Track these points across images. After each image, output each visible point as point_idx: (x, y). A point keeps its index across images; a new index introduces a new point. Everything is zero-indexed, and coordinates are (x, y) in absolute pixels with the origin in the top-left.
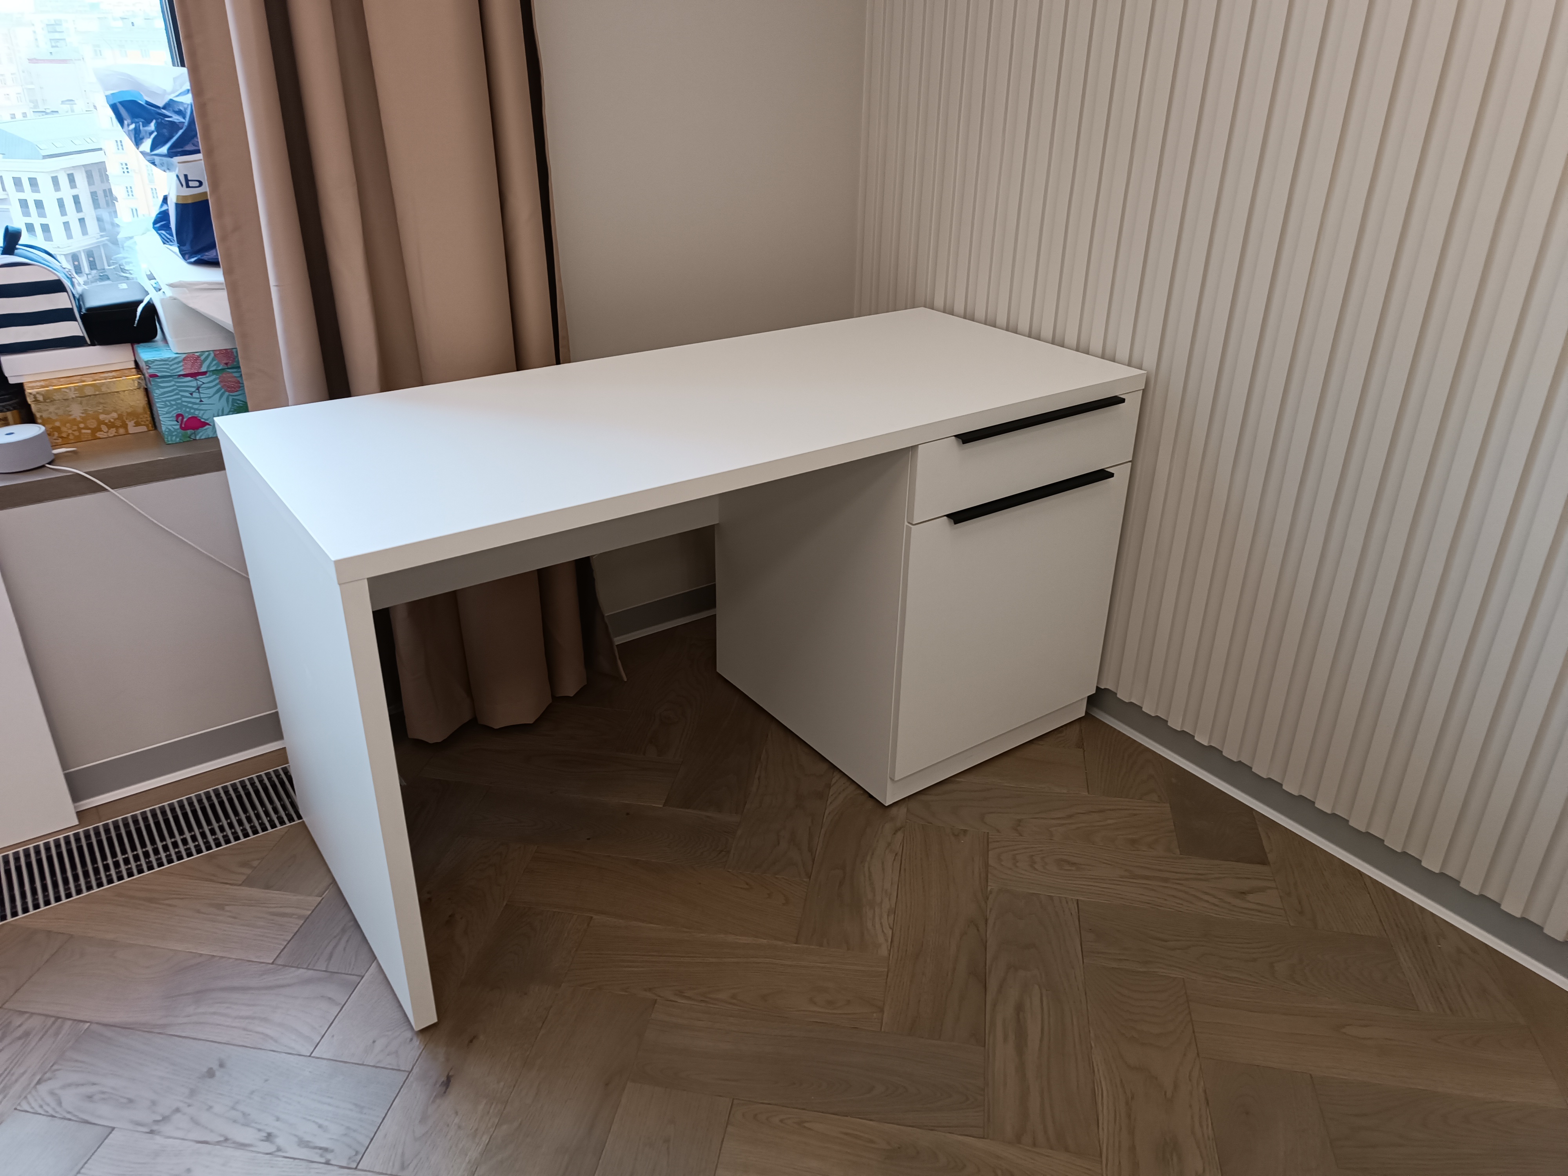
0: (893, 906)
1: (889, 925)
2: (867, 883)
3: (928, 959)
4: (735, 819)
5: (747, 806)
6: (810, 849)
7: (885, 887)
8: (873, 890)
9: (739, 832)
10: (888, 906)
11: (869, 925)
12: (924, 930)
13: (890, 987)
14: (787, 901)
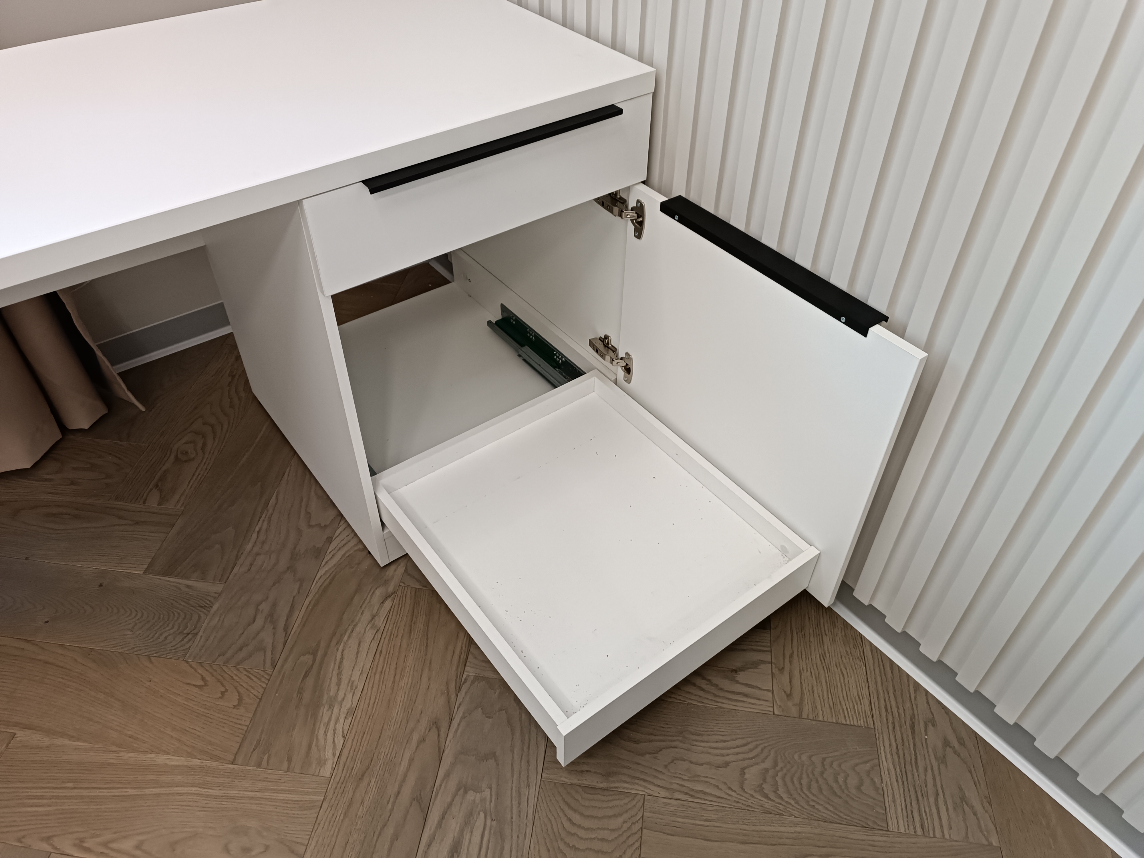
0: (354, 705)
1: (343, 732)
2: (335, 672)
3: (373, 783)
4: (219, 588)
5: (236, 570)
6: (286, 629)
7: (352, 679)
8: (339, 684)
9: (216, 607)
10: (349, 706)
11: (321, 732)
12: (380, 737)
13: (319, 824)
14: (240, 700)
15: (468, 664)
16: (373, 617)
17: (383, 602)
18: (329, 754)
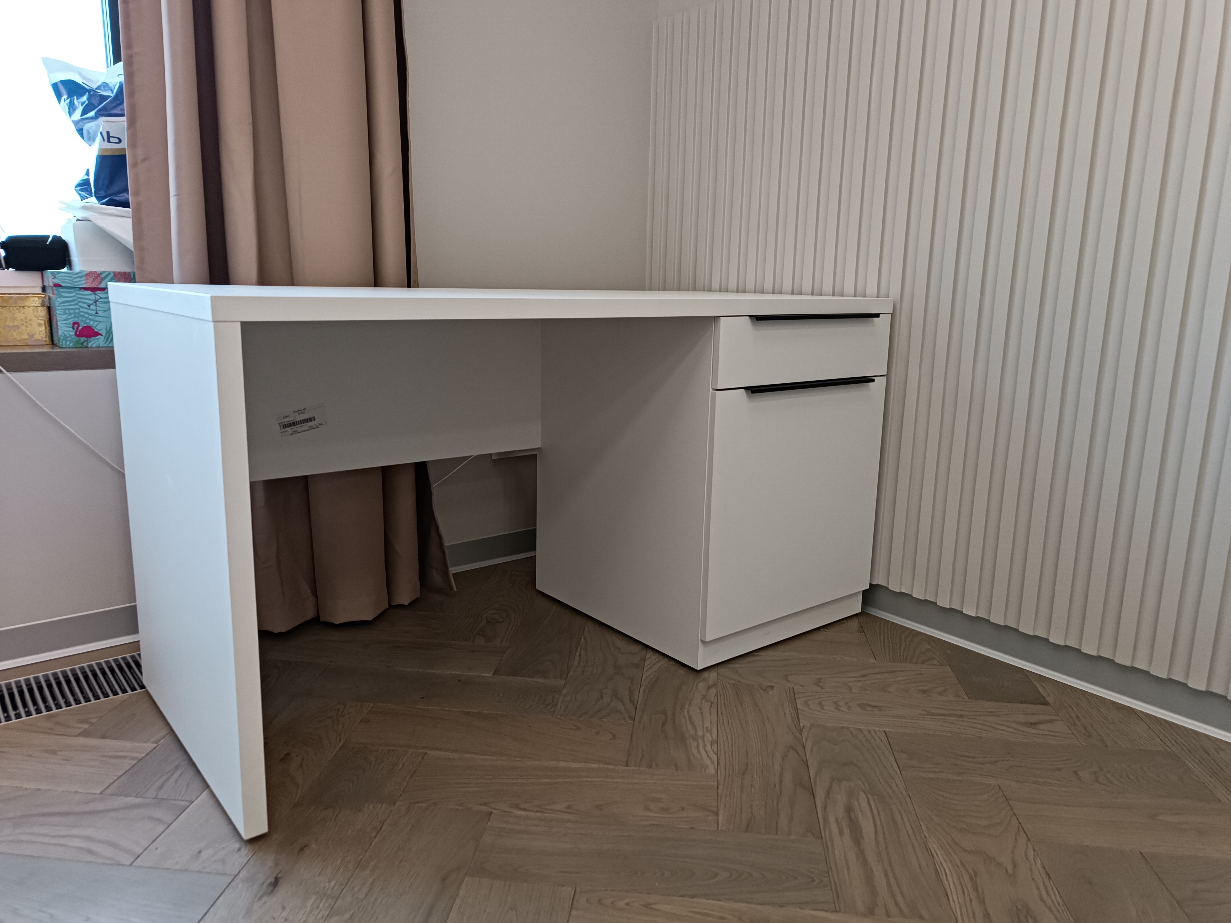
0: (715, 738)
1: (713, 752)
2: (688, 723)
3: (755, 775)
4: (560, 682)
5: (571, 674)
6: (632, 701)
7: (705, 725)
8: (695, 728)
9: (565, 691)
10: (710, 739)
11: (695, 751)
12: (747, 754)
13: (721, 796)
14: (614, 737)
15: (800, 719)
16: (704, 697)
17: (708, 689)
18: (708, 762)
